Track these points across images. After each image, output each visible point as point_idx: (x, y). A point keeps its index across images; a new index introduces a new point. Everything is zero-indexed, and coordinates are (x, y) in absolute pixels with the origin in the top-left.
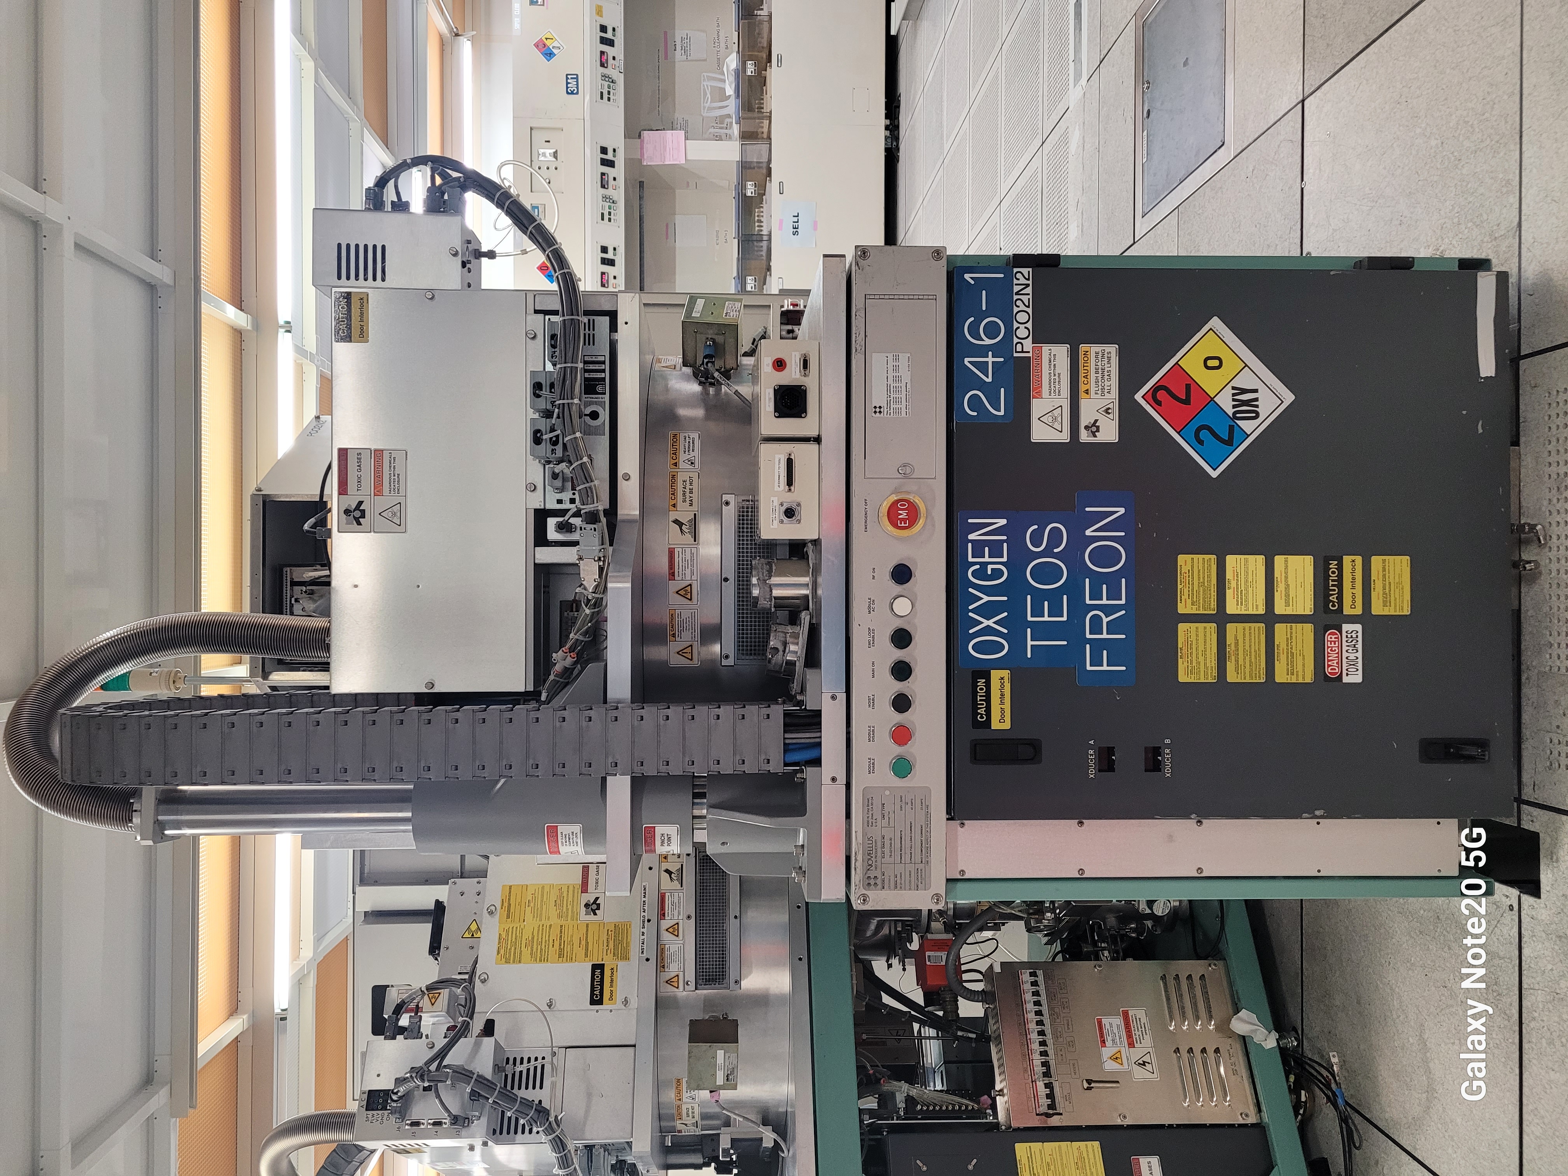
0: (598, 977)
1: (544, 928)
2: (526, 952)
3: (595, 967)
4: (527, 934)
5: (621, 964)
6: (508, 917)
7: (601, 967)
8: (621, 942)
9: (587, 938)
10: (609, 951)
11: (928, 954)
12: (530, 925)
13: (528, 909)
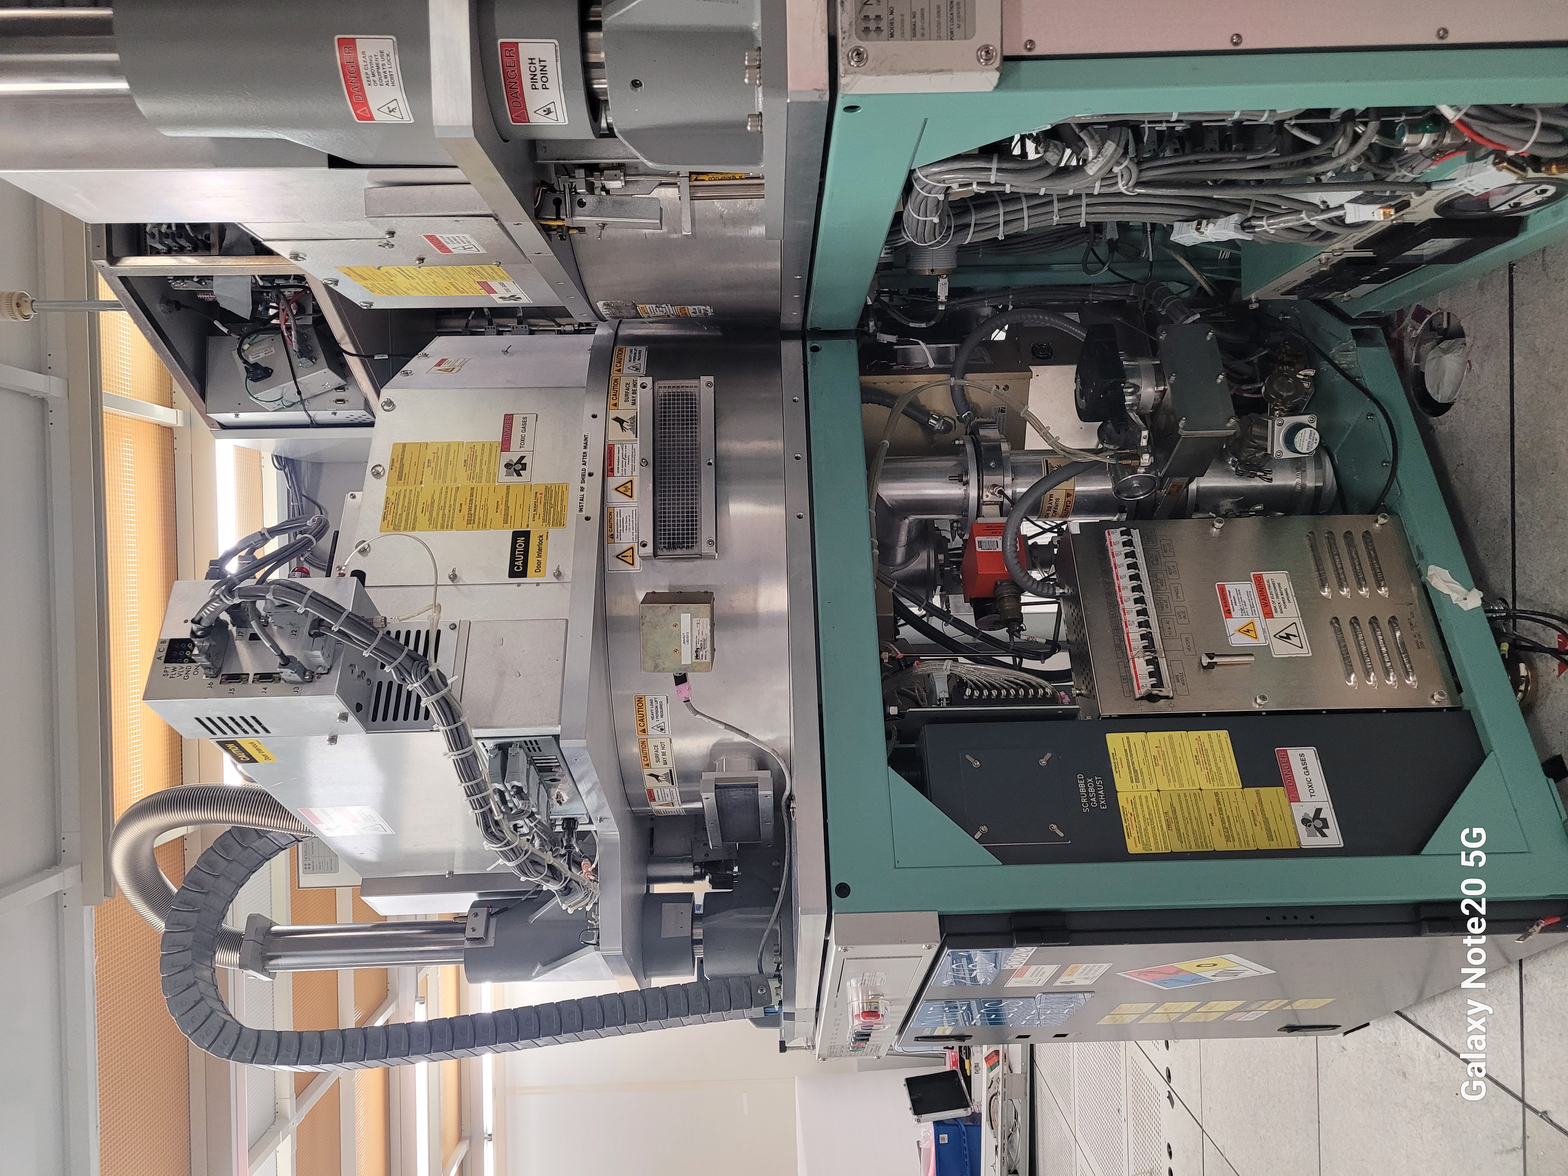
0: (520, 546)
1: (449, 490)
2: (423, 519)
3: (516, 535)
4: (425, 498)
5: (553, 532)
6: (400, 478)
7: (526, 535)
8: (554, 506)
9: (507, 501)
10: (537, 517)
11: (977, 539)
12: (429, 487)
13: (427, 471)
